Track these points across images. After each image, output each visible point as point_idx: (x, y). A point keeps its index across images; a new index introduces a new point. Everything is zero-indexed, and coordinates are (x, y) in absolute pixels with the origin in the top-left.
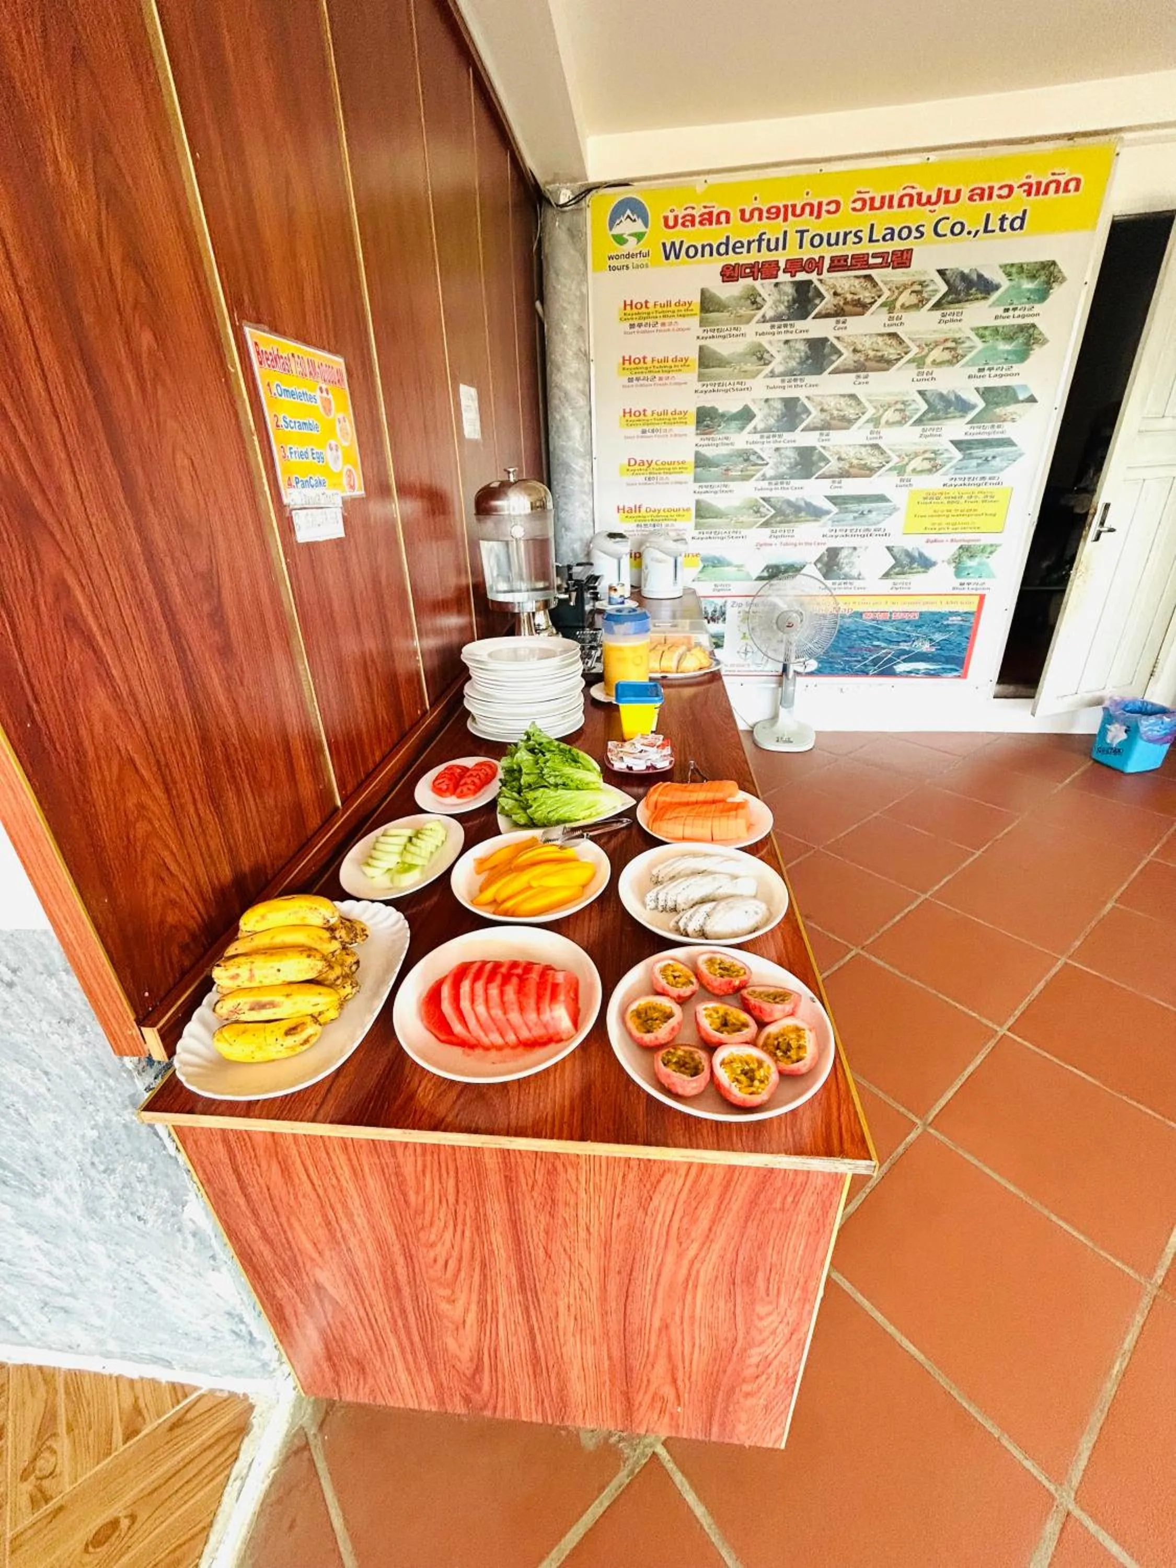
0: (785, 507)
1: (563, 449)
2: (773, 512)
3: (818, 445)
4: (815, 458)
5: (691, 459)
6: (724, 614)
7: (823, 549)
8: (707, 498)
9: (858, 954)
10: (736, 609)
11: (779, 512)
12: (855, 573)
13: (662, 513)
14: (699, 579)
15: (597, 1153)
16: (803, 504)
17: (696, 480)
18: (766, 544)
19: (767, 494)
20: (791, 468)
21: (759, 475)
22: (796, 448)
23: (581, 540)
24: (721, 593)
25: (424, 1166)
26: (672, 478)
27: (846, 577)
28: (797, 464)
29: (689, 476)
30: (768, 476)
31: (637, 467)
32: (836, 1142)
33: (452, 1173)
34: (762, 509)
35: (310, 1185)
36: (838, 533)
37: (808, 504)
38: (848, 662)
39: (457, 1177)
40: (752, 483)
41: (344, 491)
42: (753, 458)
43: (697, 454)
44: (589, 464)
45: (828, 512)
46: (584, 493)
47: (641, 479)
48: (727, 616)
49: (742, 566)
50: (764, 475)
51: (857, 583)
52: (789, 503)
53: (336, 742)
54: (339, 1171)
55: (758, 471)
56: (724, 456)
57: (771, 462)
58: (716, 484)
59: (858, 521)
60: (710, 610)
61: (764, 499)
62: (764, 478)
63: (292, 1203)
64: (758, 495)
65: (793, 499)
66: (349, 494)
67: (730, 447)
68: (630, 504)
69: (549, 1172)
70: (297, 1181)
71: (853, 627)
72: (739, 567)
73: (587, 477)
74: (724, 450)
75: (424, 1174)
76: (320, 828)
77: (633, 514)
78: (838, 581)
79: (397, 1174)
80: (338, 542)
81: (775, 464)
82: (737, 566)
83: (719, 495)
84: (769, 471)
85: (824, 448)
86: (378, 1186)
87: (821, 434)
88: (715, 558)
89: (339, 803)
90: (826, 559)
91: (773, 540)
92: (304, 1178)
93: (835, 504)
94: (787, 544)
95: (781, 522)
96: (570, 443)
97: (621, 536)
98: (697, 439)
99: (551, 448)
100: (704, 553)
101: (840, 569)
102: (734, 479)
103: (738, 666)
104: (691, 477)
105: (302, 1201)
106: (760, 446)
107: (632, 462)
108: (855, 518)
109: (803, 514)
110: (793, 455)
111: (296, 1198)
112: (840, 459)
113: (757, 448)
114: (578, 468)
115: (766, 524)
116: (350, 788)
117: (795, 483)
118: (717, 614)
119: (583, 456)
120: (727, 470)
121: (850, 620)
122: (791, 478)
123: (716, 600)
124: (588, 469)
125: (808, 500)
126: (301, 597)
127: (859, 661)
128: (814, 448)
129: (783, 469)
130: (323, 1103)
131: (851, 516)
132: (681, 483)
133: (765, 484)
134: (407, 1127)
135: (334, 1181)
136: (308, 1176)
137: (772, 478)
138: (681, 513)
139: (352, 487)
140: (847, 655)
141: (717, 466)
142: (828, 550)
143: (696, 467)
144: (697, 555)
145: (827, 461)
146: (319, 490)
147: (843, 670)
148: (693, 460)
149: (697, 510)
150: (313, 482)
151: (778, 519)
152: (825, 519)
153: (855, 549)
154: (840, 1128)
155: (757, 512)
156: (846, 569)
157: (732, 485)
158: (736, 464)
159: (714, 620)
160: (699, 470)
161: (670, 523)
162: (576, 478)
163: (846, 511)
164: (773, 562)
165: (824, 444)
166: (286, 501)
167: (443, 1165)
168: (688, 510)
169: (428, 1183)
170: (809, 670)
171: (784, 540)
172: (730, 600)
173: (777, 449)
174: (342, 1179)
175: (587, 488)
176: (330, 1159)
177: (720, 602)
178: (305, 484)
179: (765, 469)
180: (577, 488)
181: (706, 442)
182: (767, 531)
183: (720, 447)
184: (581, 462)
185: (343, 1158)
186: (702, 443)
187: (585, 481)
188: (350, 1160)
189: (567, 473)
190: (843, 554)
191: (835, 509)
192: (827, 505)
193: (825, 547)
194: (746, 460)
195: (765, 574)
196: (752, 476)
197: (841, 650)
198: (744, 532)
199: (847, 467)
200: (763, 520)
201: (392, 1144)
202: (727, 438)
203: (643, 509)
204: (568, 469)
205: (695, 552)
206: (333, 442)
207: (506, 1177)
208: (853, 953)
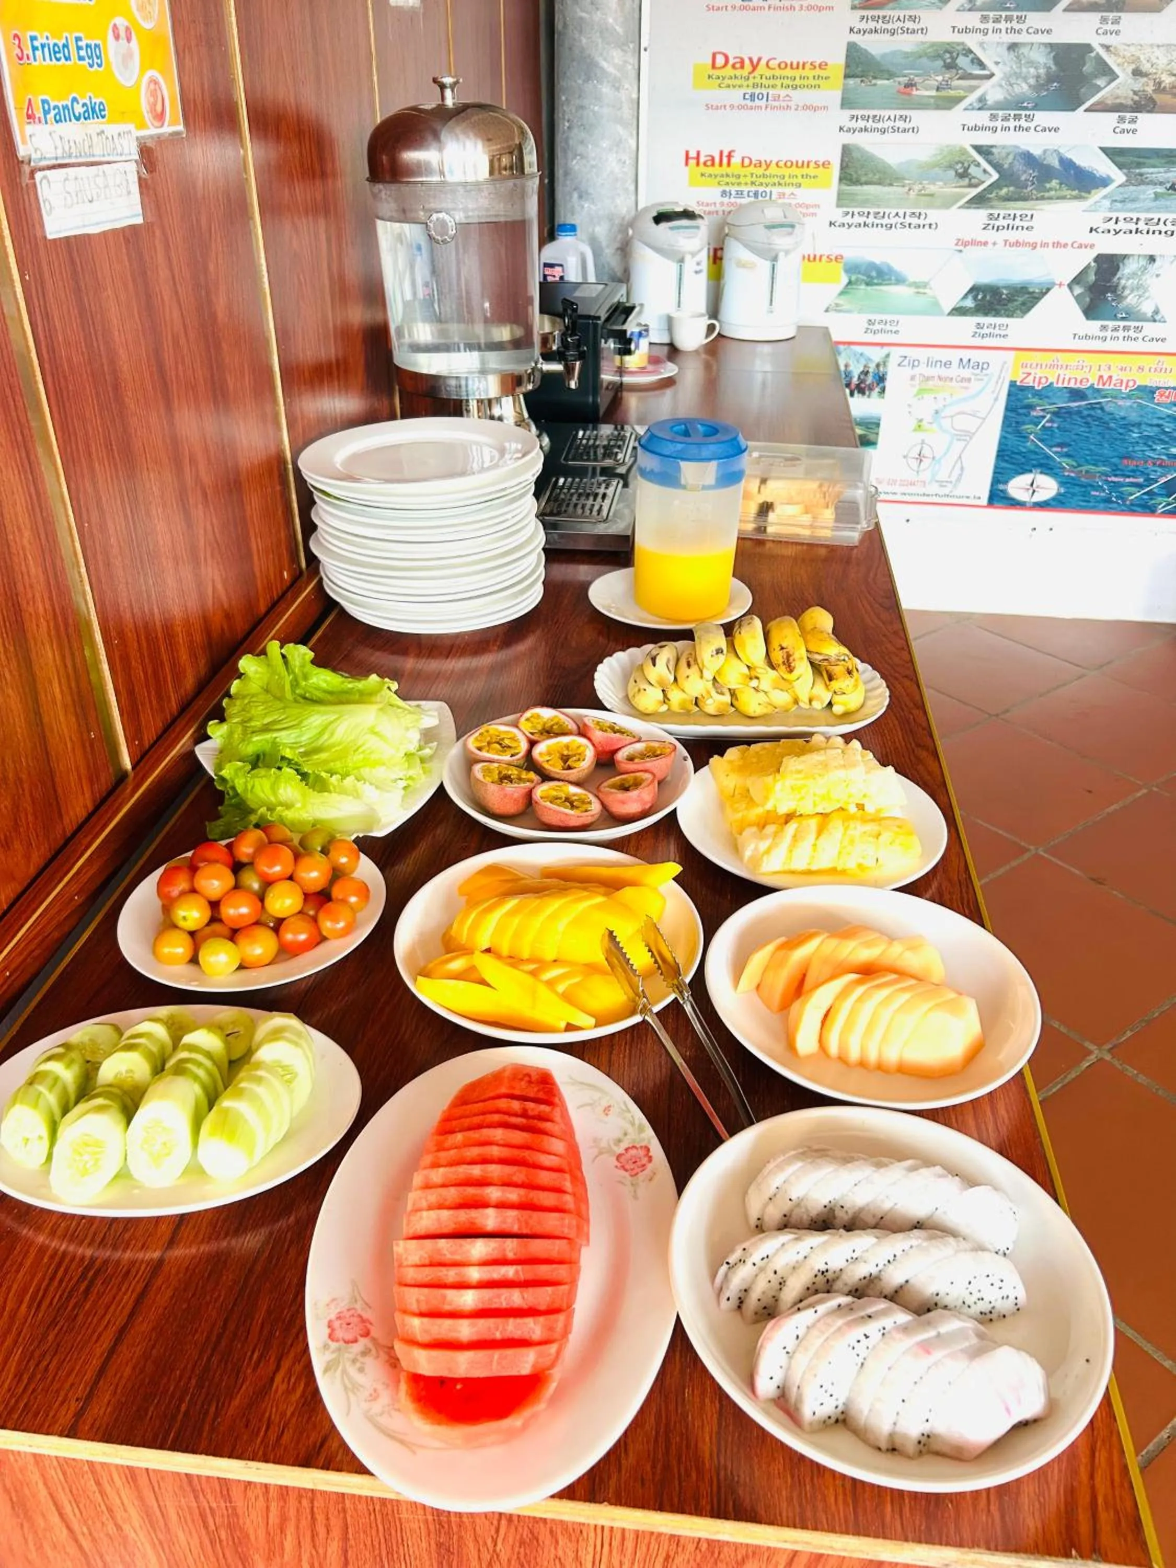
0: (1019, 167)
1: (581, 25)
2: (995, 176)
3: (1095, 42)
4: (1088, 68)
5: (838, 60)
6: (881, 379)
7: (1087, 258)
8: (869, 143)
9: (1100, 1060)
10: (908, 371)
11: (1007, 177)
12: (1147, 308)
13: (773, 170)
14: (837, 308)
15: (616, 1524)
16: (1056, 163)
17: (846, 103)
18: (974, 243)
19: (984, 139)
20: (1037, 87)
21: (973, 98)
22: (1051, 45)
23: (610, 218)
24: (879, 338)
25: (284, 1519)
26: (798, 97)
27: (1130, 315)
28: (1050, 79)
29: (832, 93)
30: (991, 100)
31: (728, 71)
32: (1084, 1528)
33: (336, 1532)
34: (973, 170)
35: (65, 1531)
36: (1122, 225)
37: (1067, 164)
38: (1117, 485)
39: (345, 1538)
40: (958, 114)
41: (142, 126)
42: (962, 61)
43: (852, 49)
44: (633, 60)
45: (1104, 182)
46: (620, 121)
47: (735, 96)
48: (888, 384)
49: (925, 285)
50: (982, 100)
51: (1150, 329)
52: (1029, 159)
53: (121, 635)
54: (119, 1514)
55: (972, 89)
56: (906, 55)
57: (999, 75)
58: (886, 113)
59: (1161, 203)
60: (856, 371)
61: (978, 149)
62: (982, 104)
63: (33, 1555)
64: (968, 140)
65: (1036, 152)
66: (153, 131)
67: (919, 37)
68: (710, 149)
69: (522, 1543)
70: (41, 1522)
71: (1134, 417)
72: (919, 286)
73: (629, 86)
74: (906, 43)
75: (282, 1531)
76: (90, 815)
77: (716, 170)
78: (1111, 324)
79: (230, 1527)
80: (129, 235)
81: (1007, 78)
82: (916, 285)
83: (888, 137)
84: (993, 91)
85: (1107, 48)
86: (195, 1542)
87: (1104, 20)
88: (872, 266)
89: (127, 763)
90: (1092, 278)
91: (991, 235)
92: (55, 1519)
93: (1120, 166)
94: (1017, 244)
95: (1008, 199)
96: (598, 16)
97: (688, 215)
98: (854, 19)
99: (559, 25)
100: (852, 254)
101: (1120, 298)
102: (922, 105)
103: (904, 483)
104: (837, 95)
105: (50, 1553)
106: (979, 37)
107: (720, 60)
108: (1157, 196)
109: (1054, 183)
110: (1043, 59)
111: (39, 1548)
112: (1137, 73)
113: (971, 41)
114: (611, 69)
115: (979, 201)
116: (149, 736)
117: (1043, 118)
118: (870, 380)
119: (622, 46)
120: (910, 85)
121: (1128, 403)
122: (1036, 108)
123: (867, 350)
124: (630, 69)
125: (1069, 156)
126: (52, 350)
127: (1140, 486)
128: (1088, 48)
129: (1023, 88)
130: (89, 1397)
131: (1150, 191)
132: (815, 109)
133: (982, 118)
134: (253, 1458)
135: (111, 1528)
136: (61, 1515)
137: (999, 106)
138: (811, 171)
139: (160, 117)
140: (1116, 471)
141: (890, 75)
142: (1099, 259)
143: (846, 76)
144: (838, 258)
145: (1113, 76)
146: (93, 125)
147: (1108, 500)
148: (842, 61)
149: (843, 168)
150: (79, 109)
151: (1004, 191)
152: (1098, 195)
153: (1152, 259)
154: (1094, 1498)
155: (964, 175)
156: (1131, 299)
157: (918, 117)
158: (926, 74)
159: (862, 391)
160: (851, 82)
161: (788, 190)
162: (606, 89)
163: (1142, 181)
164: (986, 279)
165: (1107, 40)
166: (22, 151)
167: (320, 1518)
168: (826, 165)
169: (289, 1543)
170: (1038, 497)
171: (1012, 236)
172: (896, 353)
173: (1013, 47)
174: (126, 1528)
175: (627, 112)
176: (103, 1493)
177: (876, 355)
178: (63, 115)
179: (986, 86)
180: (606, 111)
181: (872, 25)
182: (980, 215)
183: (898, 37)
184: (617, 55)
185: (127, 1494)
186: (863, 25)
187: (623, 95)
188: (141, 1498)
189: (588, 79)
190: (1127, 269)
191: (1119, 177)
192: (1104, 167)
193: (1094, 254)
194: (951, 66)
195: (969, 303)
196: (959, 100)
197: (1105, 462)
198: (934, 215)
199: (1150, 89)
200: (974, 192)
201: (224, 1483)
202: (913, 19)
203: (736, 160)
204: (590, 69)
205: (835, 252)
206: (121, 22)
207: (439, 1545)
208: (1092, 1058)
